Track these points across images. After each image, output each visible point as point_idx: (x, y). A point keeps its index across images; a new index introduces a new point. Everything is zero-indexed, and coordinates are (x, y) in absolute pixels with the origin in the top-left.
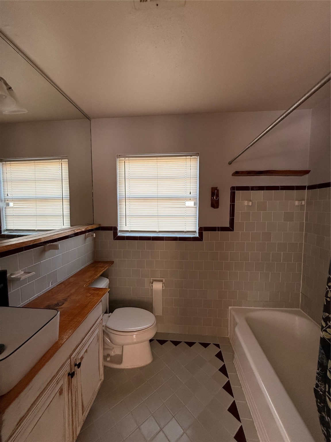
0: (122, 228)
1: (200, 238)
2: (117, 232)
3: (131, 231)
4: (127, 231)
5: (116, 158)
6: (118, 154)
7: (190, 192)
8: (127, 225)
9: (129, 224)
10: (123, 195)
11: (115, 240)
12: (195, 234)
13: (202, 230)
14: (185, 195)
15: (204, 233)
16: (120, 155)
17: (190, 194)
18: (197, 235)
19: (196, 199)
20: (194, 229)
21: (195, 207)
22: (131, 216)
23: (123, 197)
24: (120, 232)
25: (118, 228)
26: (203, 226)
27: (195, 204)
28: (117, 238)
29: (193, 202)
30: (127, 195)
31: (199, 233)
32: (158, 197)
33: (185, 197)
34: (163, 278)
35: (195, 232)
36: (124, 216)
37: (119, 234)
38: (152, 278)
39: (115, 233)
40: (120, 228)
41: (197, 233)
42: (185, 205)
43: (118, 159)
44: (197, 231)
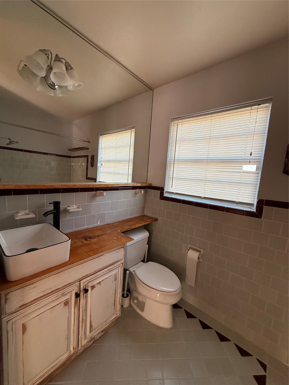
0: (168, 189)
1: (258, 214)
2: (163, 192)
3: (176, 193)
4: (173, 193)
5: (170, 121)
6: (172, 118)
7: (251, 153)
8: (173, 187)
9: (175, 187)
10: (173, 158)
11: (161, 199)
12: (253, 208)
13: (261, 203)
14: (243, 157)
15: (265, 208)
16: (174, 119)
17: (251, 155)
18: (254, 209)
19: (260, 162)
20: (251, 201)
21: (257, 172)
22: (178, 178)
23: (172, 160)
24: (167, 193)
25: (165, 189)
26: (265, 199)
27: (257, 169)
28: (163, 198)
29: (255, 166)
30: (176, 158)
31: (257, 207)
32: (207, 160)
33: (242, 159)
34: (201, 249)
35: (252, 205)
36: (171, 177)
37: (166, 195)
38: (189, 245)
39: (162, 193)
40: (167, 189)
41: (254, 207)
42: (241, 169)
43: (173, 122)
44: (255, 205)
